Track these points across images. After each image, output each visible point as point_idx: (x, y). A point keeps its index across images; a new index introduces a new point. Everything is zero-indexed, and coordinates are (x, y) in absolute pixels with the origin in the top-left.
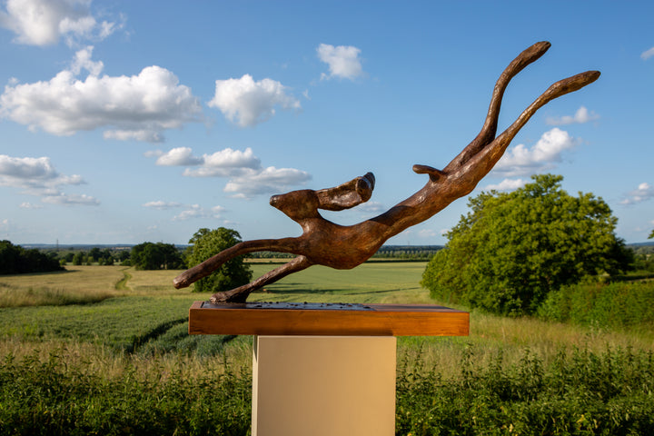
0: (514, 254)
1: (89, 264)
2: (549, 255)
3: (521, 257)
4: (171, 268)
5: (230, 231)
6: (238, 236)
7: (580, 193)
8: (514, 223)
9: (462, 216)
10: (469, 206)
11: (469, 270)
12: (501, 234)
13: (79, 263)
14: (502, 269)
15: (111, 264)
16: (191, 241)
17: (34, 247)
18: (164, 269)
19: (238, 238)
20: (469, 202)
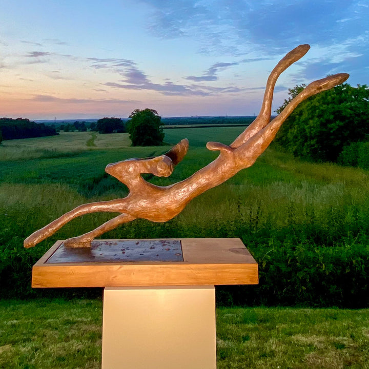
0: (319, 123)
1: (72, 131)
2: (341, 124)
3: (323, 125)
4: (119, 132)
5: (152, 110)
6: (156, 113)
7: (358, 85)
8: (317, 104)
9: (285, 100)
10: (289, 94)
11: (291, 133)
12: (310, 111)
13: (67, 130)
14: (312, 132)
15: (85, 130)
16: (130, 117)
17: (42, 122)
18: (115, 132)
19: (156, 114)
20: (289, 92)
